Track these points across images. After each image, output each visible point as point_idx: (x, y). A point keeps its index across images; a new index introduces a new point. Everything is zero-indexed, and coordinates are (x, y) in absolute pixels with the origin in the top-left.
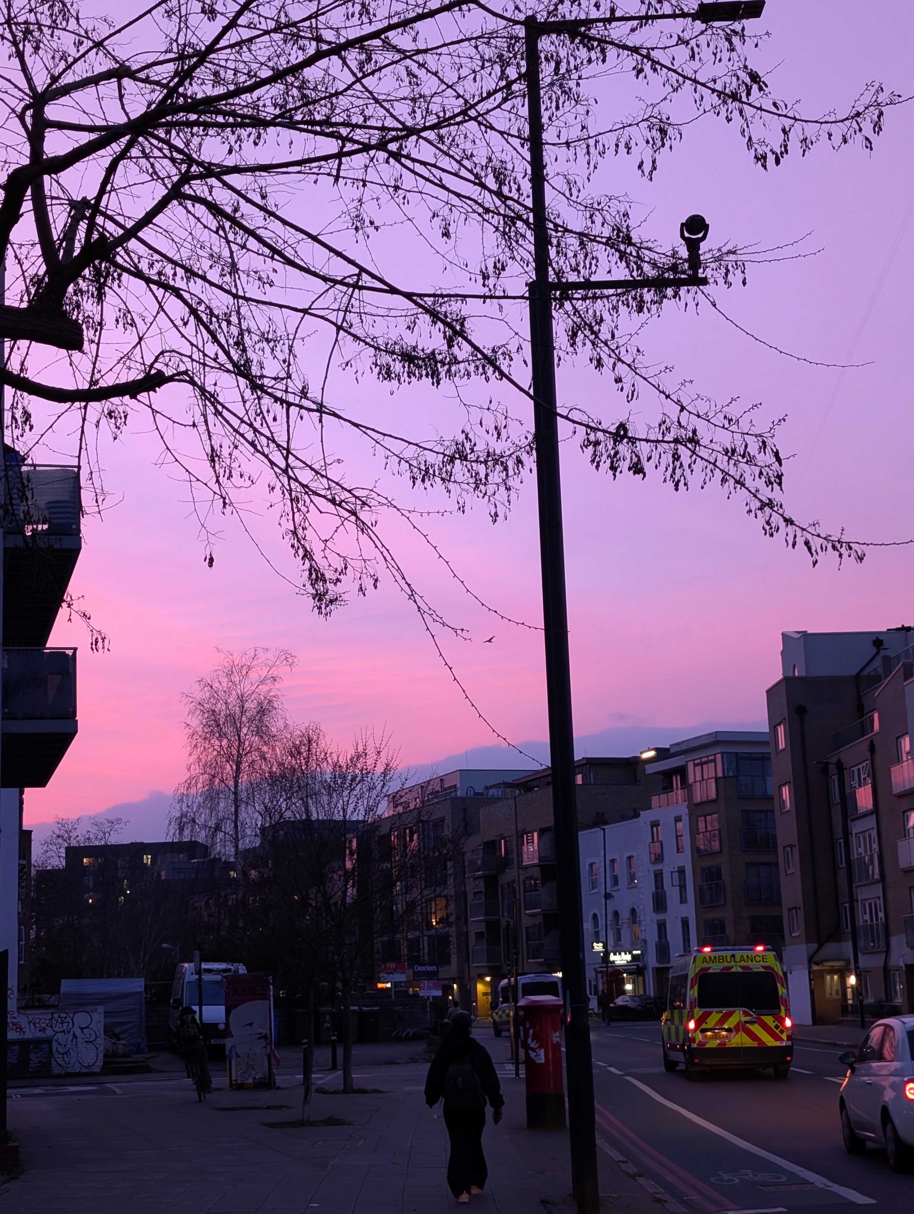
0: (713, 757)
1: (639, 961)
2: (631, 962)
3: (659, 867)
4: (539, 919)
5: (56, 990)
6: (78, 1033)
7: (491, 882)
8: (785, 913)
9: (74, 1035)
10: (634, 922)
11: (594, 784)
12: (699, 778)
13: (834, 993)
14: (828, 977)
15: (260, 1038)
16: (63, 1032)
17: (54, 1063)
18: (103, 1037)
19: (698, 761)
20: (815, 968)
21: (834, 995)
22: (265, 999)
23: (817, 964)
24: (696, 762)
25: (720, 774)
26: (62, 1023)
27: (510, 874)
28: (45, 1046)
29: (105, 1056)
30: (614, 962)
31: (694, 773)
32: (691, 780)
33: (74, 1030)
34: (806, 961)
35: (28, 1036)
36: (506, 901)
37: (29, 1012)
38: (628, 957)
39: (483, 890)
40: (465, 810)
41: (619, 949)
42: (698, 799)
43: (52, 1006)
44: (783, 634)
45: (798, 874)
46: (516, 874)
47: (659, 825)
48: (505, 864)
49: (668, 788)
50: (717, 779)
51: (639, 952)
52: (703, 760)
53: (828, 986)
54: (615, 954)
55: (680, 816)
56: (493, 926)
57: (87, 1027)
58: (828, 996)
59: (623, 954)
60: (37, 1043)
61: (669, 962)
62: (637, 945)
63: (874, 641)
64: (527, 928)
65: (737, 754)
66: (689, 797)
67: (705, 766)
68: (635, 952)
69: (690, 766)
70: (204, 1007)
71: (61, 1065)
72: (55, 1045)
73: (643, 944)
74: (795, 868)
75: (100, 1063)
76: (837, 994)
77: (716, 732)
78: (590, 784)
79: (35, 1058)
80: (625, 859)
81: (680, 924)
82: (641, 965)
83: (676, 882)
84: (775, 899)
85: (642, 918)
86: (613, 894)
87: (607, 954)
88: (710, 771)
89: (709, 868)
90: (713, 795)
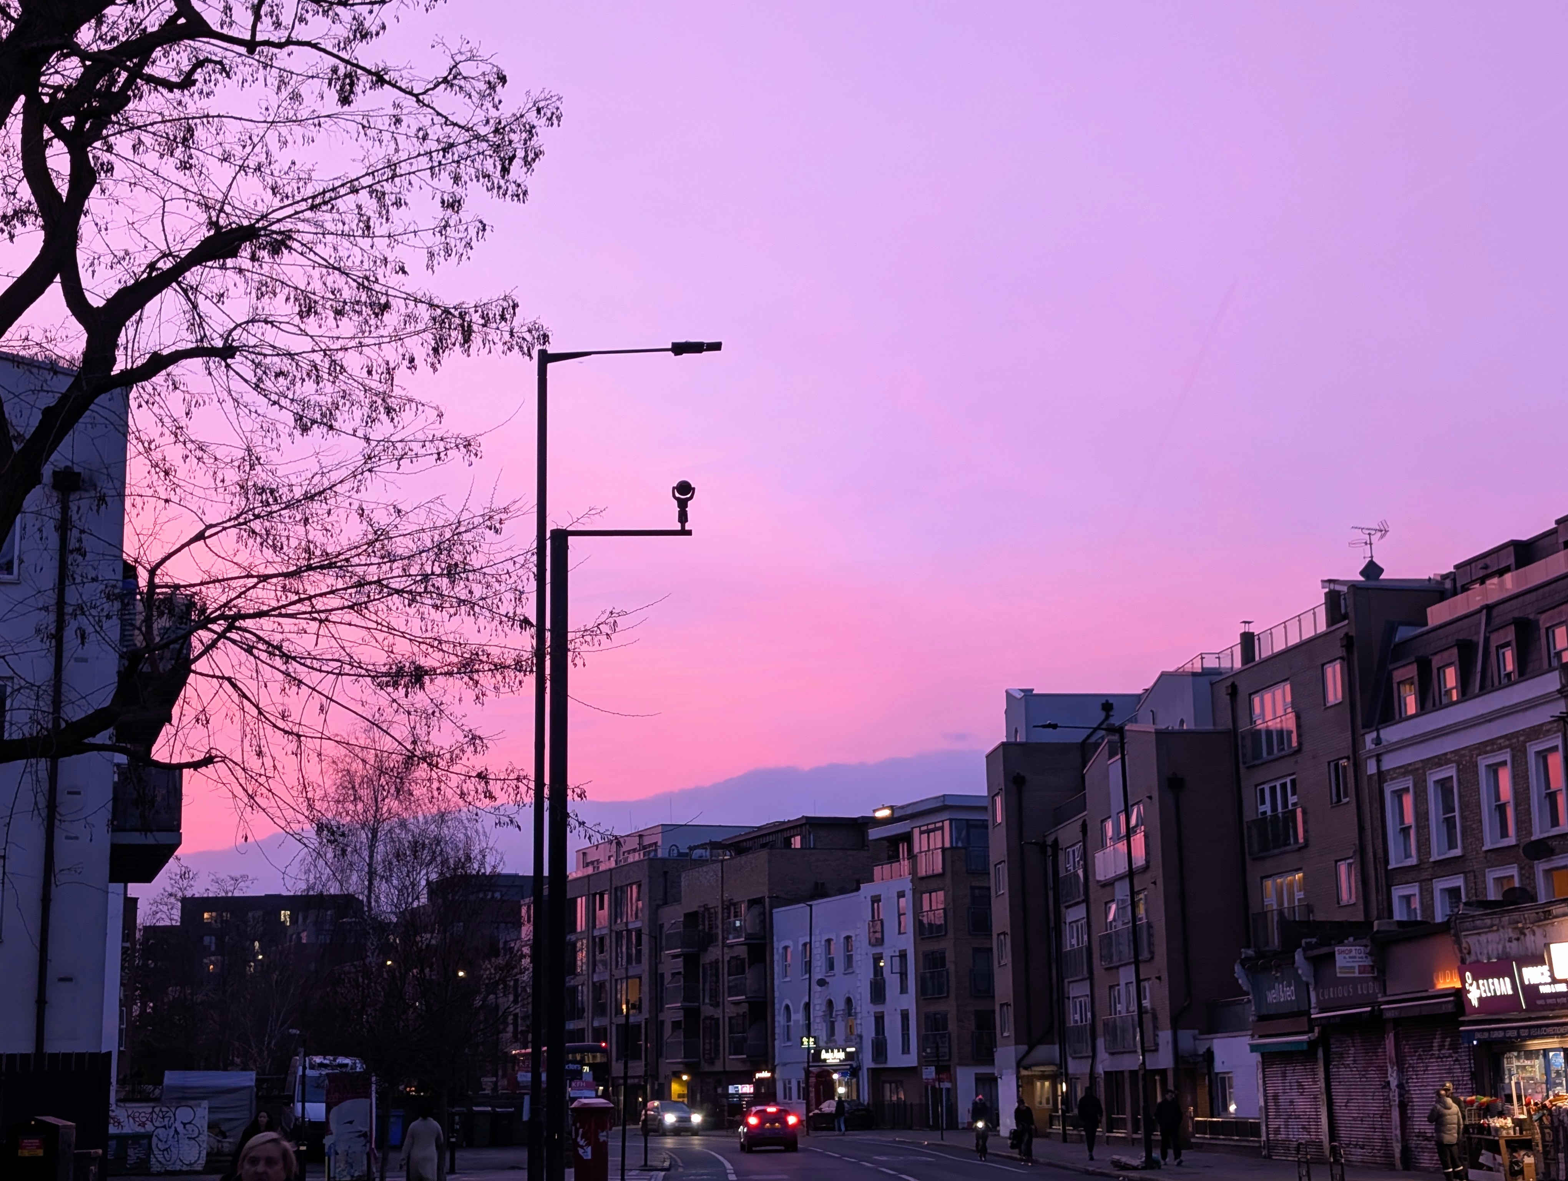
0: (940, 824)
1: (852, 1060)
2: (844, 1060)
3: (878, 950)
4: (745, 1008)
5: (159, 1081)
6: (180, 1128)
7: (691, 961)
8: (997, 1008)
9: (176, 1131)
10: (850, 1015)
11: (814, 848)
12: (925, 848)
13: (1044, 1101)
14: (1038, 1084)
15: (359, 1136)
16: (164, 1127)
17: (153, 1160)
18: (206, 1133)
19: (925, 828)
20: (1024, 1073)
21: (1044, 1105)
22: (366, 1097)
23: (1026, 1068)
24: (923, 828)
25: (947, 845)
26: (163, 1118)
27: (714, 953)
28: (145, 1141)
29: (208, 1154)
30: (825, 1060)
31: (920, 842)
32: (916, 849)
33: (176, 1125)
34: (1014, 1065)
35: (127, 1130)
36: (707, 987)
37: (127, 1105)
38: (841, 1055)
39: (682, 970)
40: (665, 873)
41: (830, 1045)
42: (922, 872)
43: (157, 1100)
44: (1007, 692)
45: (1010, 966)
46: (720, 953)
47: (880, 900)
48: (709, 939)
49: (894, 857)
50: (944, 849)
51: (853, 1049)
52: (931, 827)
53: (1038, 1093)
54: (827, 1052)
55: (904, 892)
56: (692, 1014)
57: (190, 1123)
58: (1037, 1105)
59: (836, 1051)
60: (136, 1138)
61: (885, 1062)
62: (851, 1041)
63: (1103, 705)
64: (730, 1018)
65: (967, 820)
66: (914, 871)
67: (932, 834)
68: (848, 1050)
69: (916, 832)
70: (307, 1104)
71: (160, 1162)
72: (154, 1140)
73: (858, 1040)
74: (1007, 960)
75: (202, 1161)
76: (1048, 1103)
77: (944, 796)
78: (810, 848)
79: (133, 1154)
80: (842, 940)
81: (899, 1017)
82: (855, 1065)
83: (897, 969)
84: (989, 993)
85: (858, 1010)
86: (827, 980)
87: (818, 1053)
88: (937, 840)
89: (933, 953)
90: (939, 869)
